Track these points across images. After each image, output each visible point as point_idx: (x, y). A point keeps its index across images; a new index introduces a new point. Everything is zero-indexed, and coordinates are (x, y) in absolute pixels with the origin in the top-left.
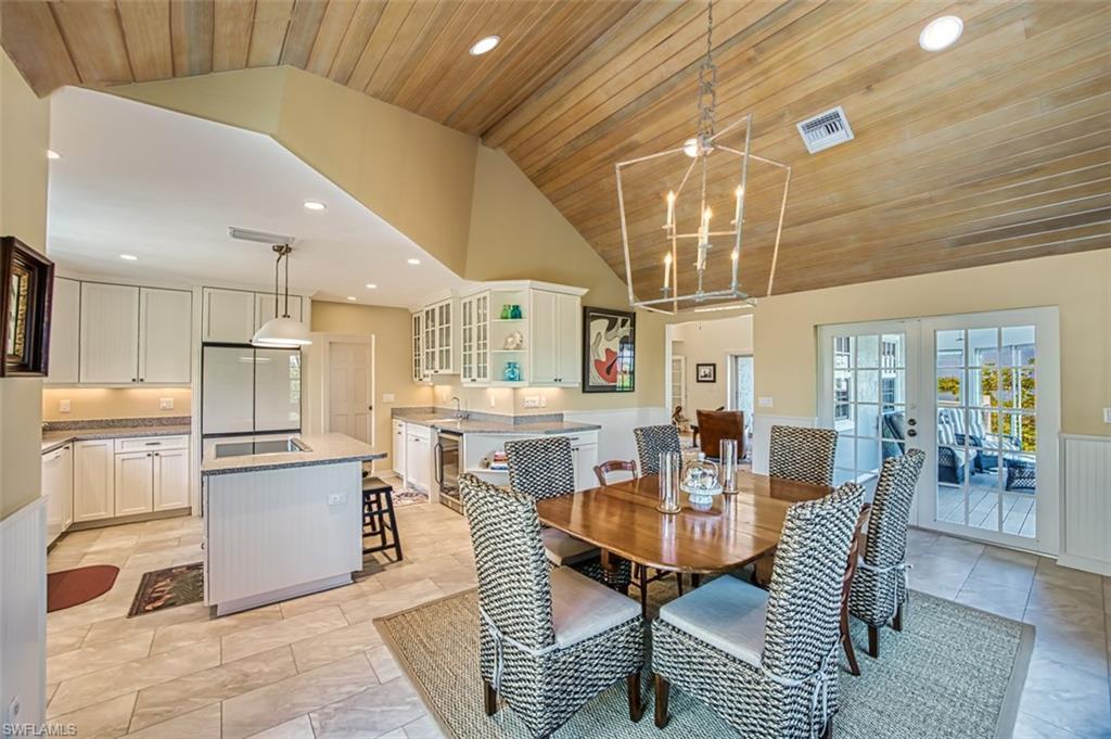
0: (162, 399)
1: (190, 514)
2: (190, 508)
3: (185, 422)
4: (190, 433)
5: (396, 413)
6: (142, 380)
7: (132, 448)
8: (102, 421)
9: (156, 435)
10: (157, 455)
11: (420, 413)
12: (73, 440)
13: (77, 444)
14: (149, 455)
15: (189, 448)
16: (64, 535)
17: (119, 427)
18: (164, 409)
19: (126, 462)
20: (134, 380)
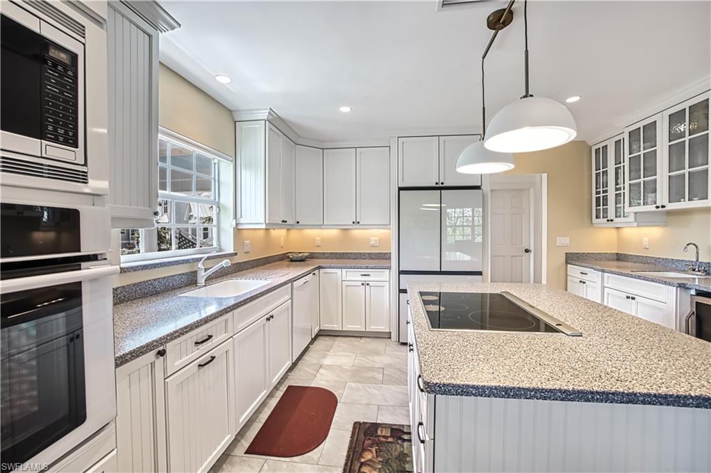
0: (371, 238)
1: (390, 338)
2: (390, 333)
3: (386, 257)
4: (389, 268)
5: (571, 258)
6: (358, 223)
7: (352, 276)
8: (336, 253)
9: (367, 268)
10: (368, 284)
11: (601, 259)
12: (319, 268)
13: (322, 270)
14: (363, 284)
15: (389, 281)
16: (313, 340)
17: (346, 259)
18: (373, 246)
19: (349, 288)
20: (354, 223)
